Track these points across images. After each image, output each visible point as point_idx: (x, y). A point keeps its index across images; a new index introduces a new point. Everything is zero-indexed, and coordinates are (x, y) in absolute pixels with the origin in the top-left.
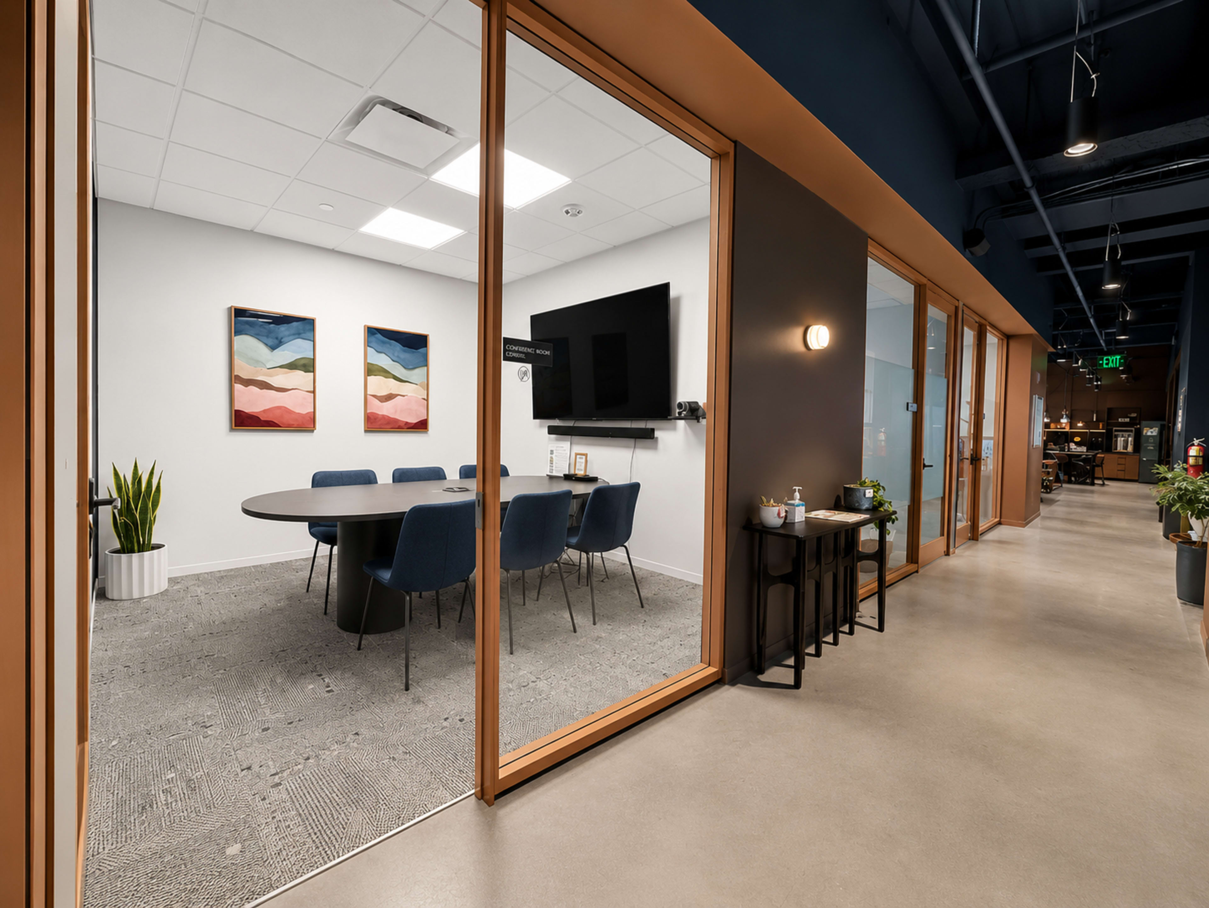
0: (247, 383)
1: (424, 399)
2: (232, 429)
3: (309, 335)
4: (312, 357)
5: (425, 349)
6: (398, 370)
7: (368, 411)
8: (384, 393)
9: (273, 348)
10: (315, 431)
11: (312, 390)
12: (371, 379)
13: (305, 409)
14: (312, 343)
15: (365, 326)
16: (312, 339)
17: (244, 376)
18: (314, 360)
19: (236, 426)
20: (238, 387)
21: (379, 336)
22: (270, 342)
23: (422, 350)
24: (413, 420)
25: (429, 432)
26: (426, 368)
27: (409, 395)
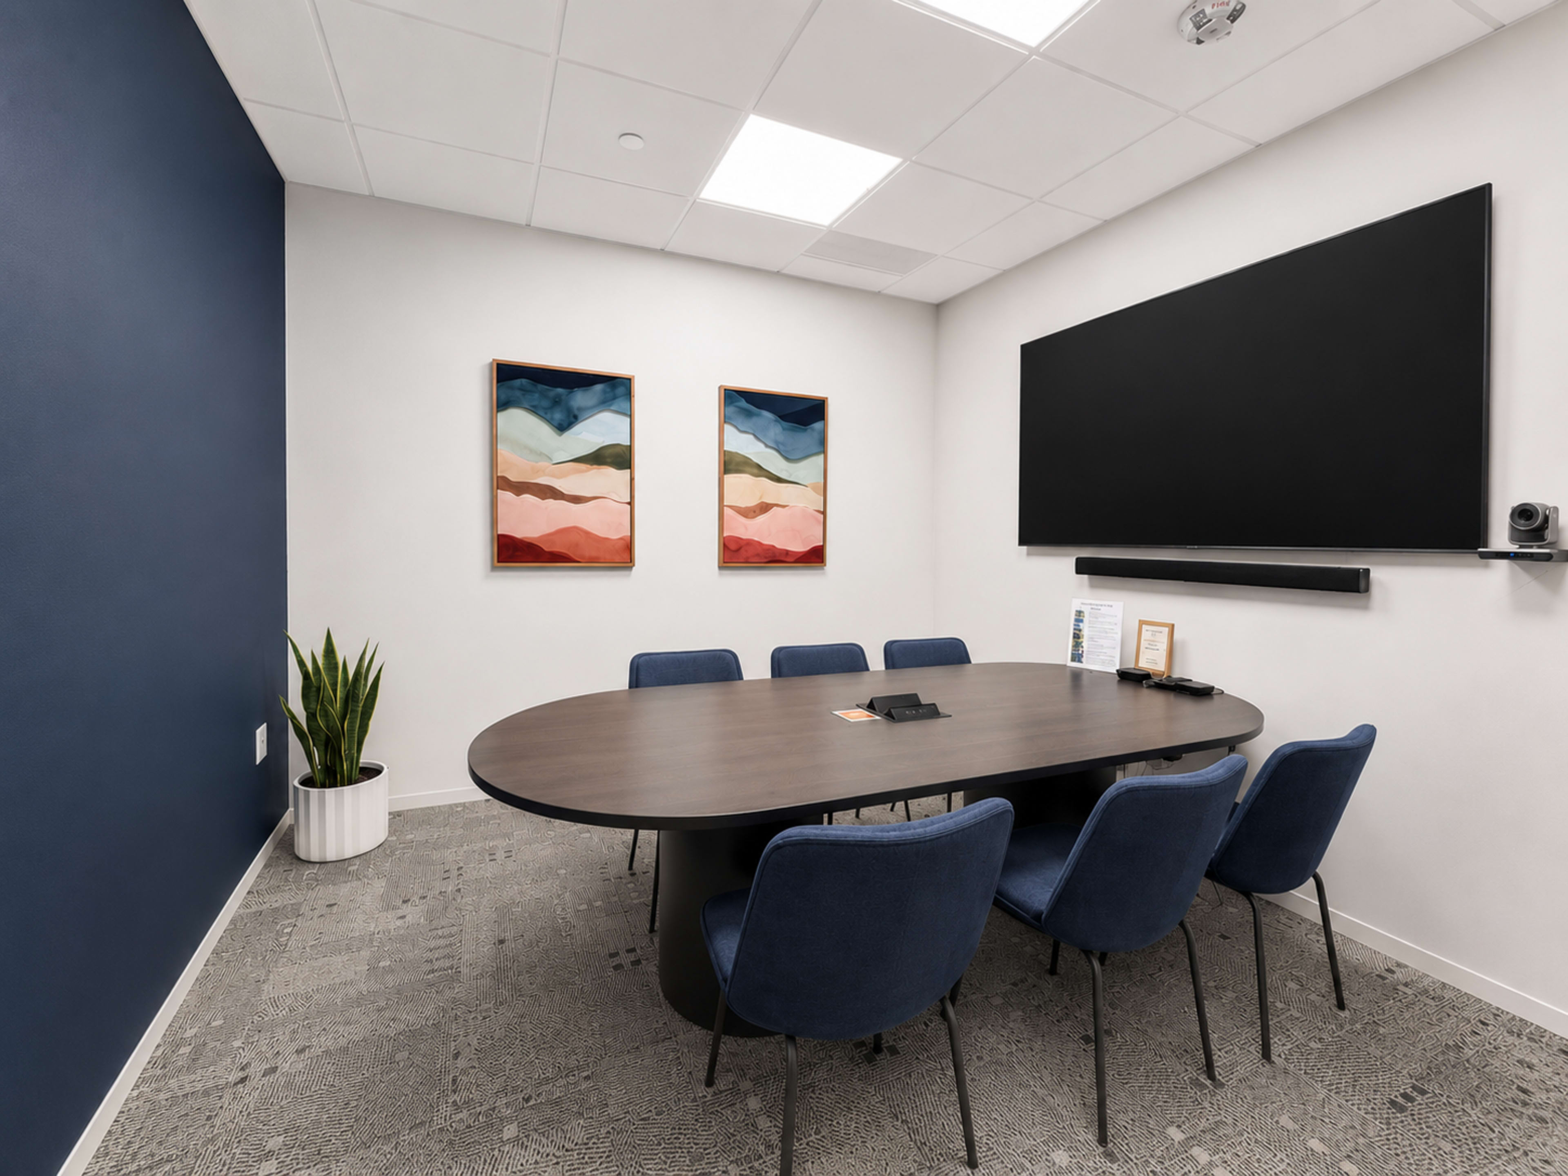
0: (520, 488)
1: (818, 511)
2: (494, 568)
3: (622, 404)
4: (629, 444)
5: (822, 422)
6: (774, 462)
7: (725, 535)
8: (751, 502)
9: (562, 428)
10: (634, 568)
11: (629, 500)
12: (729, 478)
13: (616, 532)
14: (628, 419)
15: (720, 388)
16: (629, 413)
17: (513, 477)
18: (630, 448)
19: (499, 562)
20: (505, 496)
21: (743, 403)
22: (558, 416)
23: (818, 425)
24: (799, 547)
25: (825, 568)
26: (822, 456)
27: (791, 505)
